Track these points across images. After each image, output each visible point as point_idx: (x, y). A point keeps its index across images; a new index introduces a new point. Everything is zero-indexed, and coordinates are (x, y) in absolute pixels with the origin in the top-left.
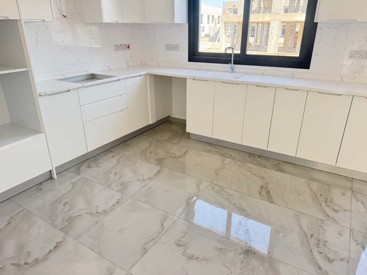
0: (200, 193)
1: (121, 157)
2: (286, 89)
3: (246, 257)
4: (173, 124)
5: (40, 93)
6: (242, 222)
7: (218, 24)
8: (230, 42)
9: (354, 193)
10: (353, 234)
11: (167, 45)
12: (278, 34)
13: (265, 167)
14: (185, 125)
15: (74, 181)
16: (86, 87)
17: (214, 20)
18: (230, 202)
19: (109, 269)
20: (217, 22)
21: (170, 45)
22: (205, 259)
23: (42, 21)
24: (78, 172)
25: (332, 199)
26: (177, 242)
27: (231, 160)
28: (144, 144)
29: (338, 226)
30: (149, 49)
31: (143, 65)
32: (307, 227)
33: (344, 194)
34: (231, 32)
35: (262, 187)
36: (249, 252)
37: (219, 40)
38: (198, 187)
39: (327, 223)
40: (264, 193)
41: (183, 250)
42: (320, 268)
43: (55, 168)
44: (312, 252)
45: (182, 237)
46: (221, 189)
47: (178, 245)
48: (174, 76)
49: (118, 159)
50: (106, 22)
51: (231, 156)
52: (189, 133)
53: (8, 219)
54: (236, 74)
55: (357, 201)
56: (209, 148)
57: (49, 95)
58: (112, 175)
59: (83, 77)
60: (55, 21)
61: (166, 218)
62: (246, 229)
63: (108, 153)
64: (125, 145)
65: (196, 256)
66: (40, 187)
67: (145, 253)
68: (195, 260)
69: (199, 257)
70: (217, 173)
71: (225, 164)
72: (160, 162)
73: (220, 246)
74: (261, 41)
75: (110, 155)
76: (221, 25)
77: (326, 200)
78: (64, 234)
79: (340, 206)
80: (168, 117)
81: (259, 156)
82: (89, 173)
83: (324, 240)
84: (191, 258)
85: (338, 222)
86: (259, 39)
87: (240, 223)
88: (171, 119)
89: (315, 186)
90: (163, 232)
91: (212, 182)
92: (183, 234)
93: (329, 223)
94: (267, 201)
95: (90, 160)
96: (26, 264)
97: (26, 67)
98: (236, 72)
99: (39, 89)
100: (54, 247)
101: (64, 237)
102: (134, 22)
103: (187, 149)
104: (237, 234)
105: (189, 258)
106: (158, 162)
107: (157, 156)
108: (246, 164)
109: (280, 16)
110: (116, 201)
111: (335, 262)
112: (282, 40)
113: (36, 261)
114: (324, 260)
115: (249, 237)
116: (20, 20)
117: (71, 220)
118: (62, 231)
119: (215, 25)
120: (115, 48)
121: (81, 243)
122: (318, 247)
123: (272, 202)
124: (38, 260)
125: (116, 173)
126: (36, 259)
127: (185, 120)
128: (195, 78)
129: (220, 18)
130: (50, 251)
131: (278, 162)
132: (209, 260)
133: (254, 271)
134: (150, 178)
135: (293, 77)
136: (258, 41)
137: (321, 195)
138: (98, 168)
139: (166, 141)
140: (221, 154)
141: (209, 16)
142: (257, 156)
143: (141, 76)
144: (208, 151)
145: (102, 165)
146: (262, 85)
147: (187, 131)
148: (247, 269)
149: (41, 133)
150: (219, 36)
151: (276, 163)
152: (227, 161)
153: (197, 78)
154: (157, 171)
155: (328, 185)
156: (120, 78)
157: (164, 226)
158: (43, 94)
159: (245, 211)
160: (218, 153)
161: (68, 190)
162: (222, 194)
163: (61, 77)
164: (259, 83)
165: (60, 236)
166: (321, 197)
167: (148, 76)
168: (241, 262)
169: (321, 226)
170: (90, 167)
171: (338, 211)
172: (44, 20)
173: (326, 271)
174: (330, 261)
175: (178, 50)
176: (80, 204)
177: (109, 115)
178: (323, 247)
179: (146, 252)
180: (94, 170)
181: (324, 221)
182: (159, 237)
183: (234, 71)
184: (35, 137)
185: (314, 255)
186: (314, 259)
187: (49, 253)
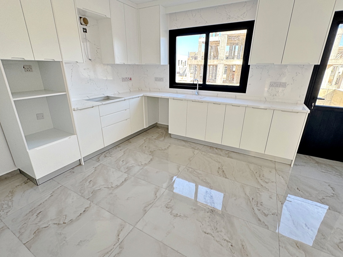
0: (179, 173)
1: (126, 150)
2: (232, 105)
3: (212, 214)
4: (159, 128)
5: (74, 108)
6: (208, 191)
7: (185, 65)
8: (193, 77)
9: (277, 171)
10: (278, 197)
11: (155, 78)
12: (223, 72)
13: (220, 155)
14: (168, 129)
15: (96, 166)
16: (104, 104)
17: (183, 63)
18: (199, 179)
19: (122, 225)
20: (184, 65)
21: (157, 78)
22: (185, 216)
23: (76, 62)
24: (98, 160)
25: (264, 175)
26: (166, 205)
27: (199, 151)
28: (141, 141)
29: (268, 192)
30: (144, 80)
31: (140, 90)
32: (249, 193)
33: (270, 172)
34: (193, 71)
35: (219, 168)
36: (213, 211)
37: (186, 76)
38: (178, 170)
39: (262, 191)
40: (220, 172)
41: (170, 211)
42: (260, 220)
43: (83, 158)
44: (253, 209)
45: (169, 202)
46: (193, 170)
47: (167, 207)
48: (161, 97)
49: (124, 152)
50: (117, 63)
51: (198, 148)
52: (170, 134)
53: (51, 193)
54: (200, 96)
55: (279, 176)
56: (184, 143)
57: (80, 110)
58: (121, 162)
59: (102, 98)
60: (84, 62)
61: (158, 190)
62: (211, 196)
63: (117, 147)
64: (128, 142)
65: (179, 214)
66: (73, 171)
67: (145, 214)
68: (178, 217)
69: (181, 215)
70: (190, 160)
71: (195, 154)
72: (152, 153)
73: (194, 208)
74: (212, 76)
75: (119, 149)
76: (187, 66)
77: (260, 176)
78: (90, 202)
79: (269, 179)
80: (156, 123)
81: (216, 148)
82: (105, 161)
83: (261, 201)
84: (176, 216)
85: (269, 190)
86: (210, 75)
87: (207, 192)
88: (158, 125)
89: (252, 167)
90: (156, 199)
91: (188, 166)
92: (170, 200)
93: (263, 190)
94: (223, 177)
95: (105, 152)
96: (64, 223)
97: (66, 92)
98: (200, 95)
99: (74, 106)
100: (83, 211)
101: (90, 204)
102: (124, 63)
103: (169, 144)
104: (205, 199)
105: (174, 216)
106: (151, 153)
107: (150, 150)
108: (208, 153)
109: (223, 61)
110: (124, 179)
111: (269, 216)
112: (225, 76)
113: (71, 221)
114: (262, 214)
115: (213, 201)
116: (62, 62)
117: (94, 192)
118: (89, 200)
119: (183, 67)
120: (122, 80)
121: (102, 208)
122: (257, 206)
123: (226, 178)
124: (72, 220)
125: (123, 160)
126: (71, 220)
127: (168, 126)
128: (174, 98)
129: (186, 62)
130: (81, 214)
131: (228, 152)
132: (188, 217)
133: (217, 224)
134: (146, 164)
135: (236, 98)
136: (210, 76)
137: (256, 173)
138: (111, 157)
139: (155, 139)
140: (192, 147)
141: (179, 61)
142: (215, 149)
143: (139, 97)
144: (184, 146)
145: (114, 155)
146: (217, 103)
147: (169, 132)
148: (213, 222)
149: (74, 134)
150: (185, 73)
151: (227, 152)
152: (196, 152)
153: (176, 99)
154: (150, 159)
155: (260, 166)
156: (126, 98)
157: (157, 195)
158: (76, 109)
159: (209, 184)
160: (190, 146)
161: (92, 172)
162: (194, 174)
163: (88, 98)
164: (215, 102)
165: (87, 203)
166: (257, 174)
167: (143, 97)
168: (209, 218)
169: (258, 193)
170: (106, 157)
171: (268, 182)
172: (77, 62)
173: (263, 222)
174: (266, 215)
175: (163, 81)
176: (100, 182)
177: (120, 122)
178: (261, 206)
179: (146, 212)
180: (109, 158)
181: (260, 189)
182: (154, 202)
183: (199, 94)
184: (70, 138)
185: (255, 211)
186: (255, 214)
187: (80, 215)
